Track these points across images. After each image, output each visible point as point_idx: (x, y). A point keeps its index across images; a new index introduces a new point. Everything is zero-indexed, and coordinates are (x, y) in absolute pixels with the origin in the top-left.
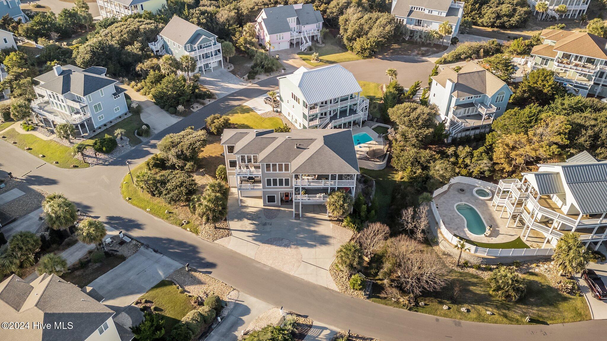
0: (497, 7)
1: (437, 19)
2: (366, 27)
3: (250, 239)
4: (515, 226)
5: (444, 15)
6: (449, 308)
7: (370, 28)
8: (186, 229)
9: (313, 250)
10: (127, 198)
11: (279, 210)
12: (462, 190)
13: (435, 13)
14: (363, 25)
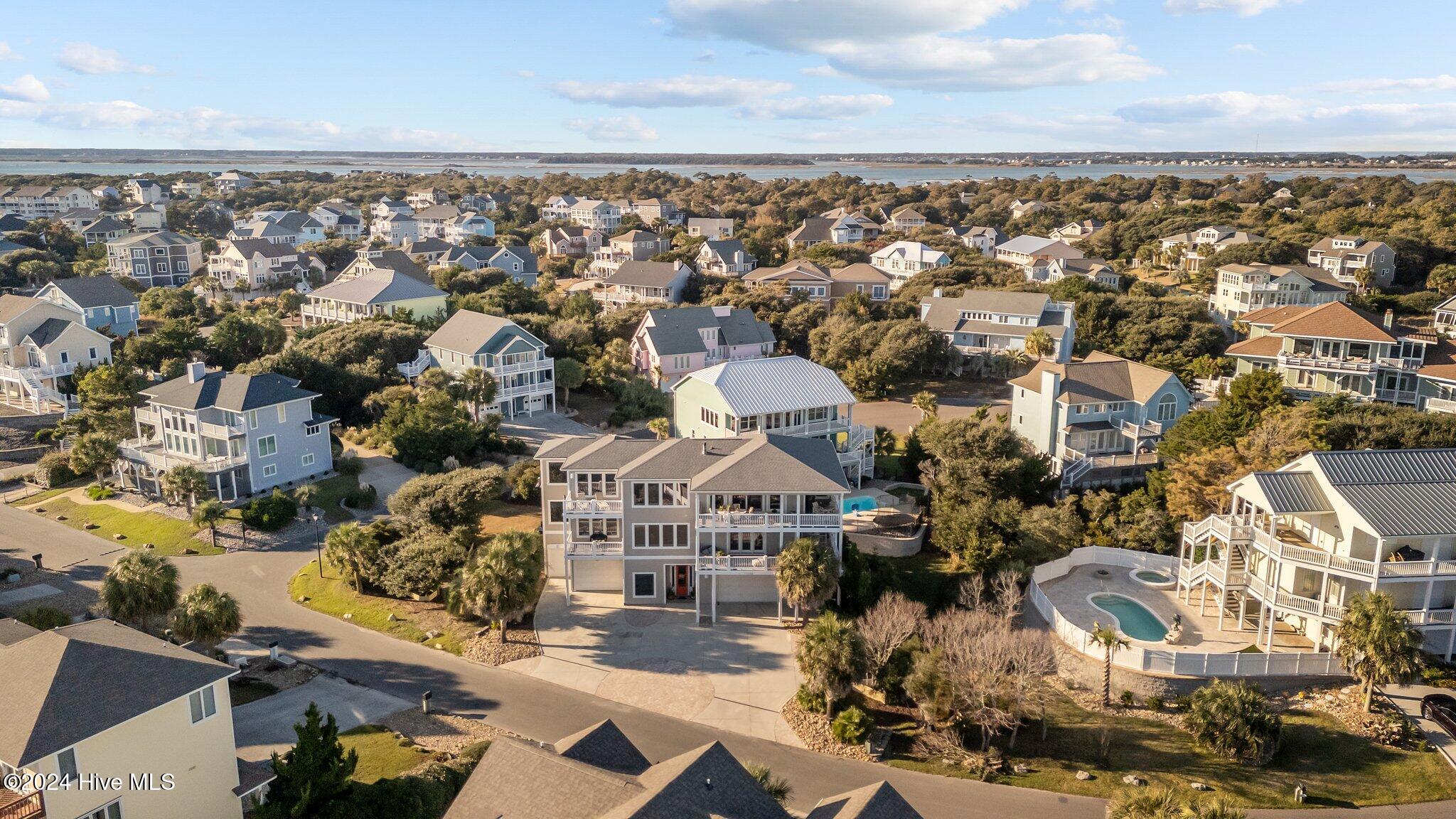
0: (1148, 323)
2: (866, 344)
3: (588, 661)
4: (1240, 628)
5: (1033, 323)
6: (1092, 778)
7: (876, 344)
8: (433, 647)
10: (301, 598)
11: (663, 612)
12: (1104, 573)
13: (1014, 321)
14: (858, 340)
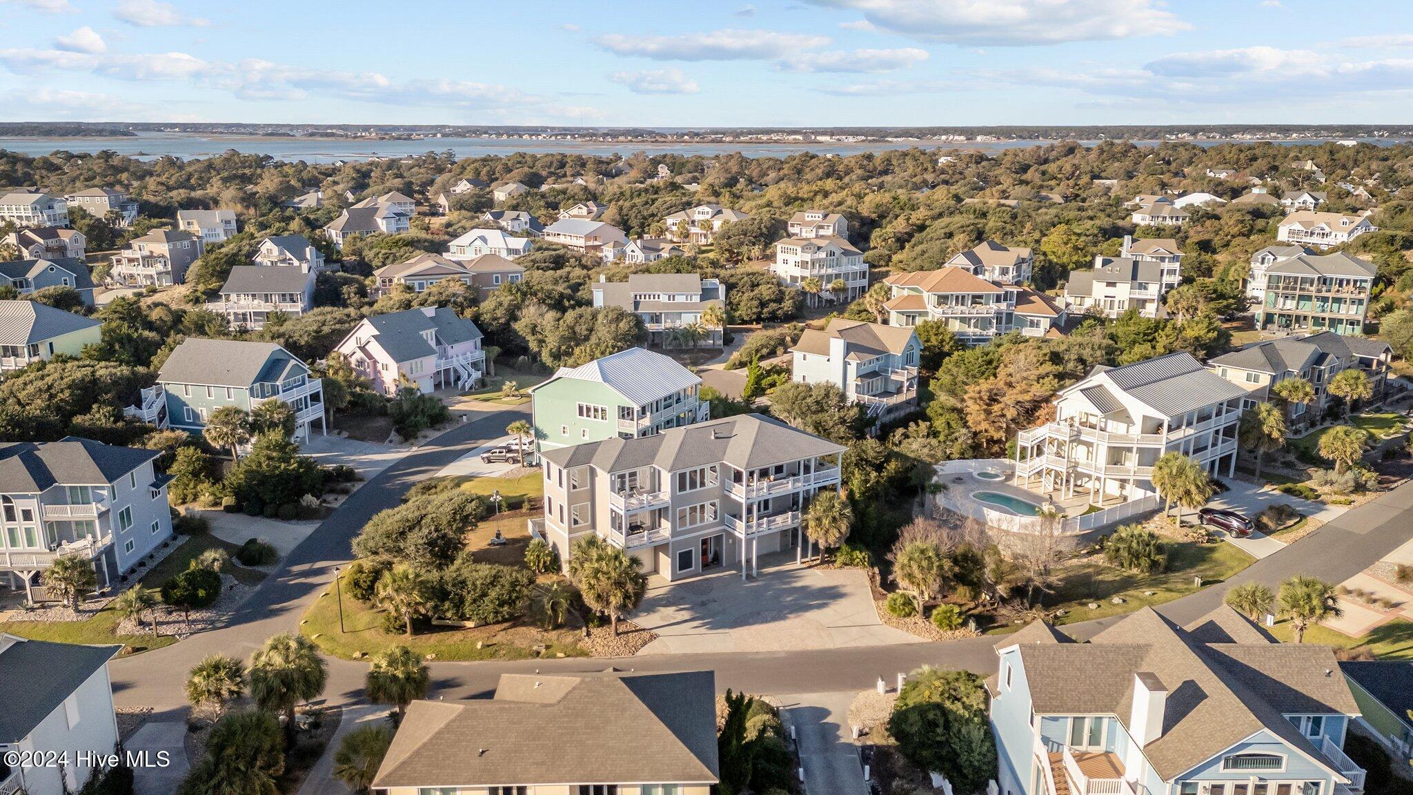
0: (752, 291)
1: (688, 307)
2: (582, 329)
3: (703, 630)
4: (1071, 496)
5: (696, 299)
6: (1099, 606)
7: (591, 330)
8: (554, 656)
9: (826, 611)
10: (357, 654)
11: (708, 579)
12: (959, 479)
13: (680, 299)
14: (572, 328)
